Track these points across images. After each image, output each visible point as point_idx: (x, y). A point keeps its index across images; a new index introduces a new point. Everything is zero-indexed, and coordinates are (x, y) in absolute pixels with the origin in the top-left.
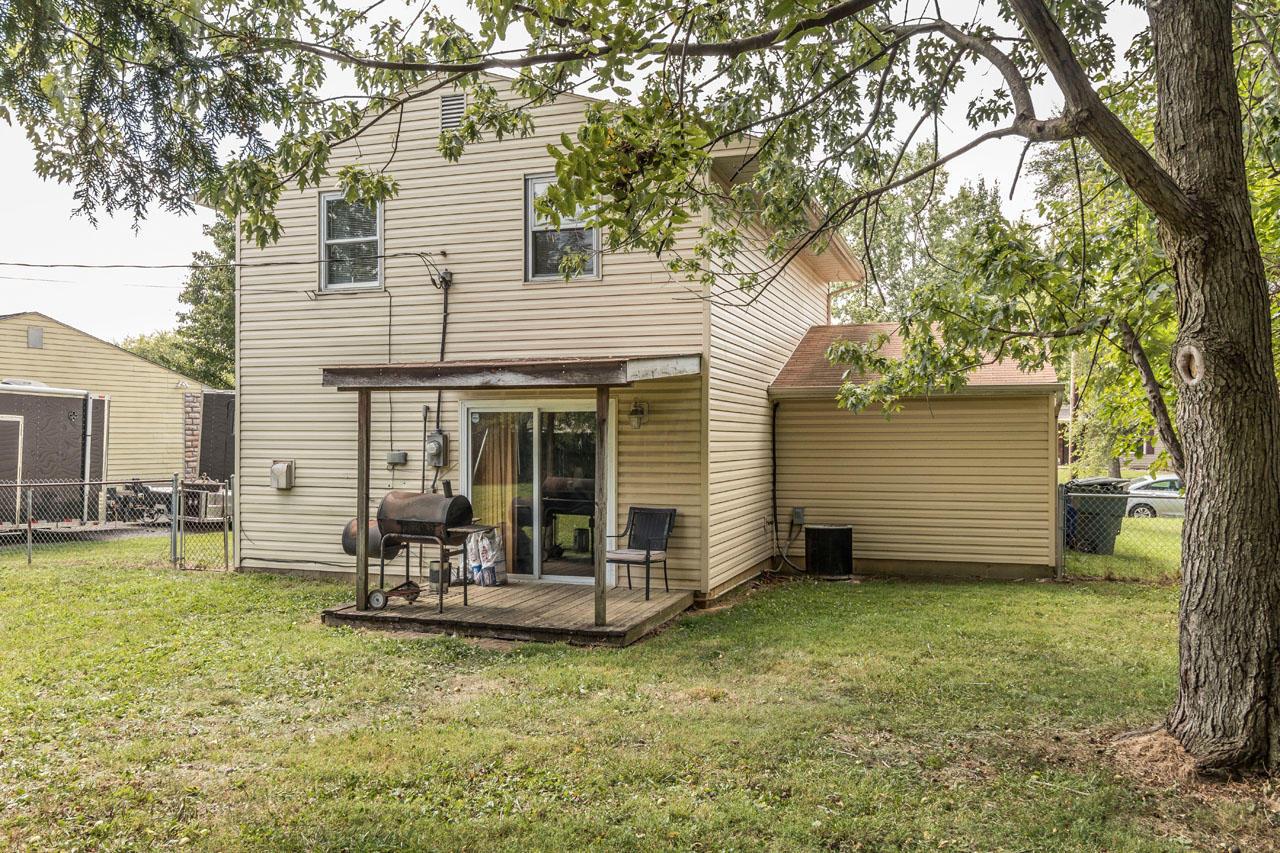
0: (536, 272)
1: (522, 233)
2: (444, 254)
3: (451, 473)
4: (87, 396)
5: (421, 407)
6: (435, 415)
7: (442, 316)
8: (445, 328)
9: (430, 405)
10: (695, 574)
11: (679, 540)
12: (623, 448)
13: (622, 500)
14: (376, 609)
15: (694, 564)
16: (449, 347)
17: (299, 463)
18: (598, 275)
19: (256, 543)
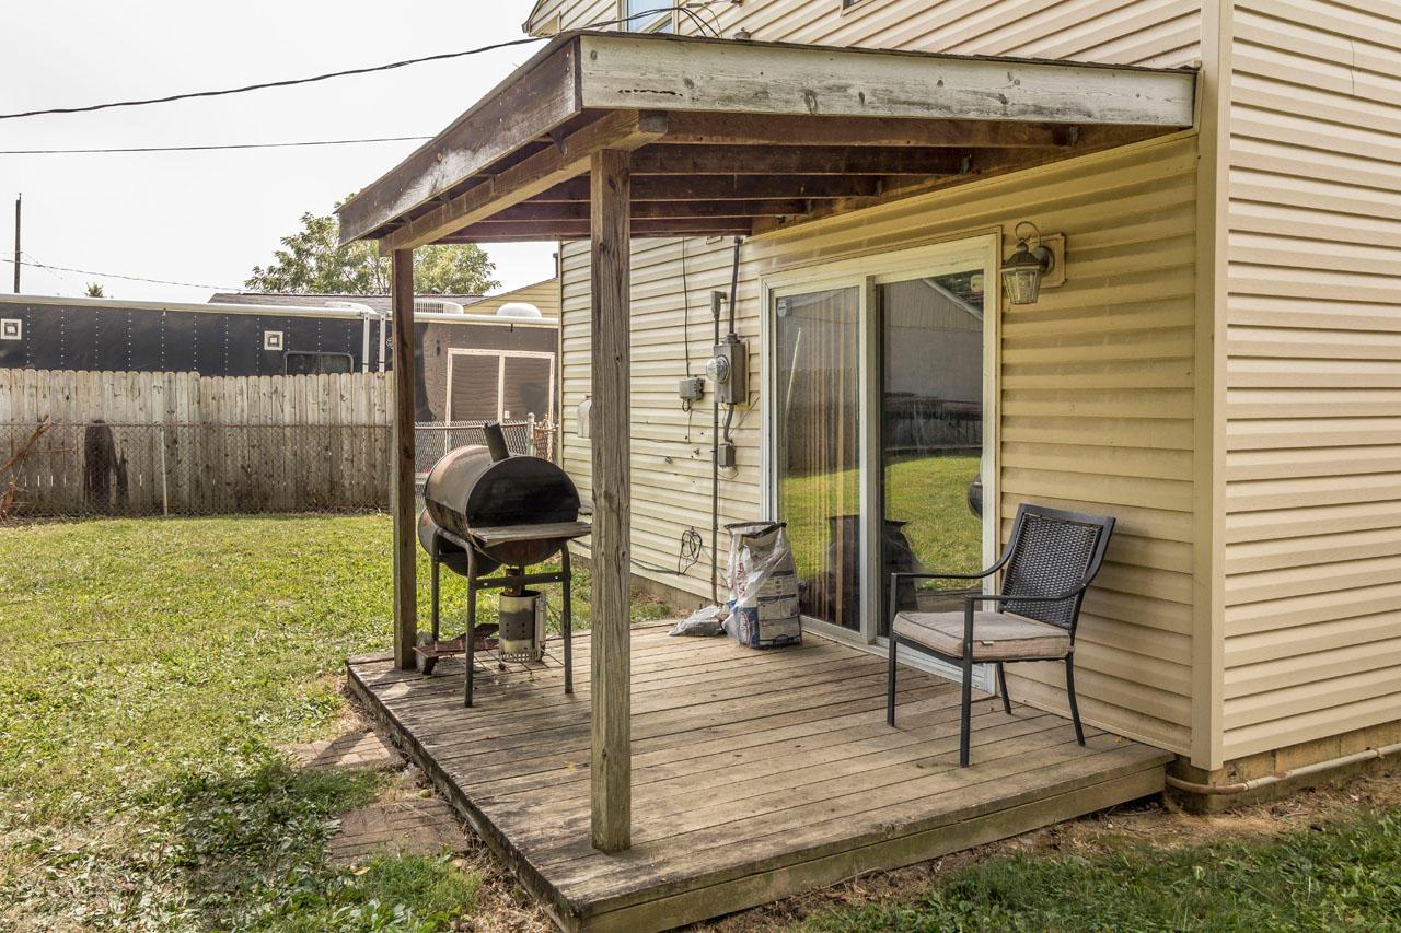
3: (751, 415)
6: (729, 307)
9: (724, 290)
10: (1177, 709)
11: (1136, 605)
13: (1010, 485)
15: (1174, 677)
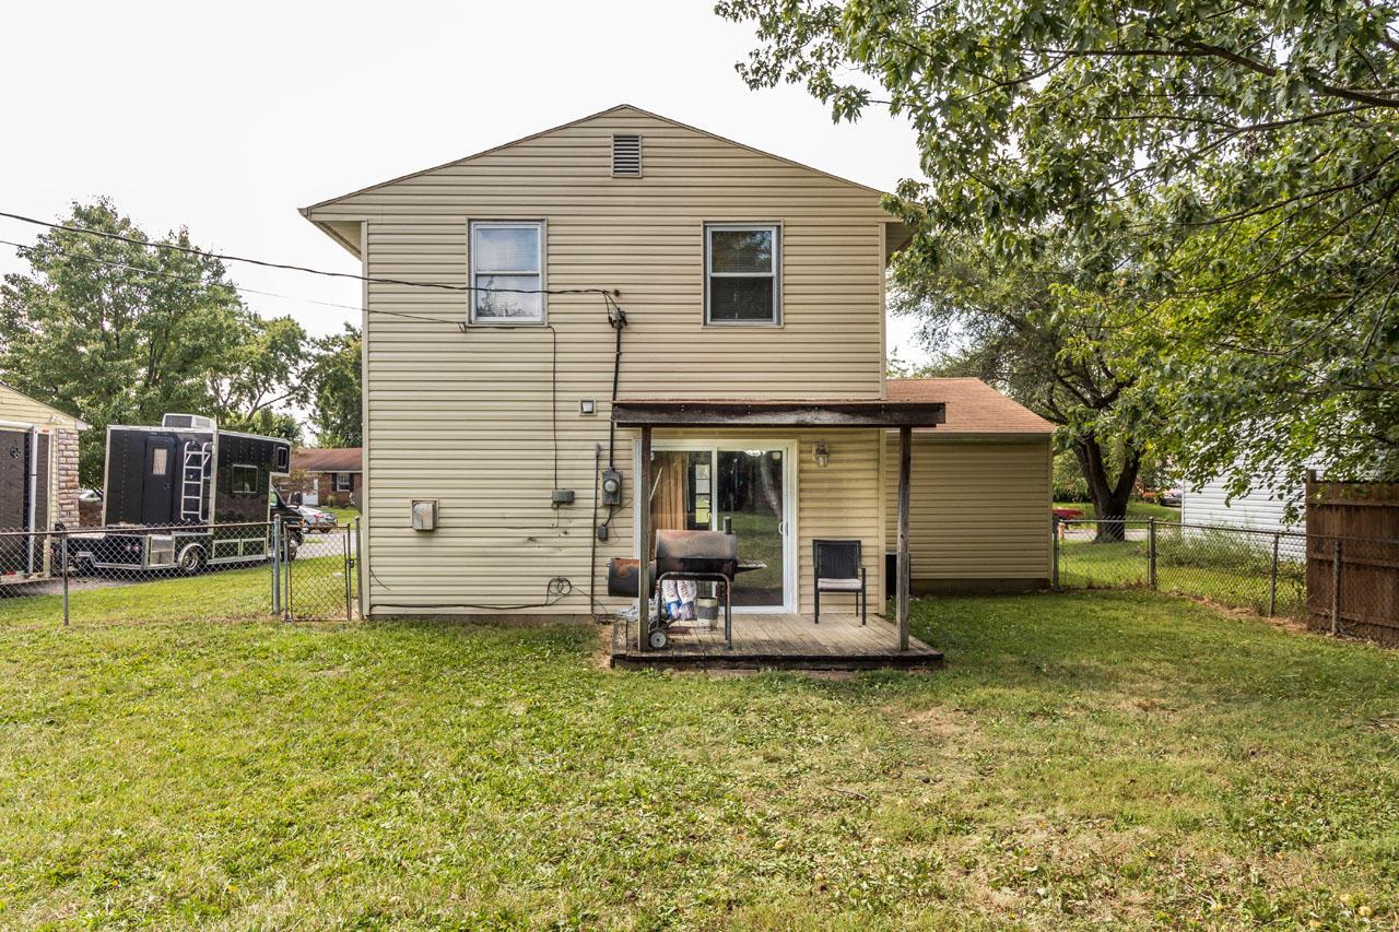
0: (714, 316)
1: (702, 277)
2: (617, 293)
3: (624, 511)
4: (31, 429)
5: (593, 445)
6: (608, 453)
7: (615, 355)
8: (617, 367)
9: (601, 443)
10: (873, 599)
12: (804, 485)
13: (804, 534)
14: (658, 650)
16: (621, 386)
17: (443, 502)
18: (779, 323)
19: (391, 588)
